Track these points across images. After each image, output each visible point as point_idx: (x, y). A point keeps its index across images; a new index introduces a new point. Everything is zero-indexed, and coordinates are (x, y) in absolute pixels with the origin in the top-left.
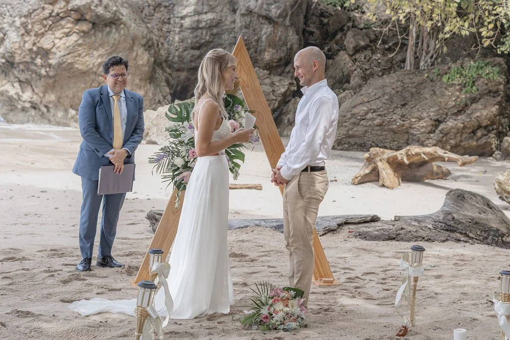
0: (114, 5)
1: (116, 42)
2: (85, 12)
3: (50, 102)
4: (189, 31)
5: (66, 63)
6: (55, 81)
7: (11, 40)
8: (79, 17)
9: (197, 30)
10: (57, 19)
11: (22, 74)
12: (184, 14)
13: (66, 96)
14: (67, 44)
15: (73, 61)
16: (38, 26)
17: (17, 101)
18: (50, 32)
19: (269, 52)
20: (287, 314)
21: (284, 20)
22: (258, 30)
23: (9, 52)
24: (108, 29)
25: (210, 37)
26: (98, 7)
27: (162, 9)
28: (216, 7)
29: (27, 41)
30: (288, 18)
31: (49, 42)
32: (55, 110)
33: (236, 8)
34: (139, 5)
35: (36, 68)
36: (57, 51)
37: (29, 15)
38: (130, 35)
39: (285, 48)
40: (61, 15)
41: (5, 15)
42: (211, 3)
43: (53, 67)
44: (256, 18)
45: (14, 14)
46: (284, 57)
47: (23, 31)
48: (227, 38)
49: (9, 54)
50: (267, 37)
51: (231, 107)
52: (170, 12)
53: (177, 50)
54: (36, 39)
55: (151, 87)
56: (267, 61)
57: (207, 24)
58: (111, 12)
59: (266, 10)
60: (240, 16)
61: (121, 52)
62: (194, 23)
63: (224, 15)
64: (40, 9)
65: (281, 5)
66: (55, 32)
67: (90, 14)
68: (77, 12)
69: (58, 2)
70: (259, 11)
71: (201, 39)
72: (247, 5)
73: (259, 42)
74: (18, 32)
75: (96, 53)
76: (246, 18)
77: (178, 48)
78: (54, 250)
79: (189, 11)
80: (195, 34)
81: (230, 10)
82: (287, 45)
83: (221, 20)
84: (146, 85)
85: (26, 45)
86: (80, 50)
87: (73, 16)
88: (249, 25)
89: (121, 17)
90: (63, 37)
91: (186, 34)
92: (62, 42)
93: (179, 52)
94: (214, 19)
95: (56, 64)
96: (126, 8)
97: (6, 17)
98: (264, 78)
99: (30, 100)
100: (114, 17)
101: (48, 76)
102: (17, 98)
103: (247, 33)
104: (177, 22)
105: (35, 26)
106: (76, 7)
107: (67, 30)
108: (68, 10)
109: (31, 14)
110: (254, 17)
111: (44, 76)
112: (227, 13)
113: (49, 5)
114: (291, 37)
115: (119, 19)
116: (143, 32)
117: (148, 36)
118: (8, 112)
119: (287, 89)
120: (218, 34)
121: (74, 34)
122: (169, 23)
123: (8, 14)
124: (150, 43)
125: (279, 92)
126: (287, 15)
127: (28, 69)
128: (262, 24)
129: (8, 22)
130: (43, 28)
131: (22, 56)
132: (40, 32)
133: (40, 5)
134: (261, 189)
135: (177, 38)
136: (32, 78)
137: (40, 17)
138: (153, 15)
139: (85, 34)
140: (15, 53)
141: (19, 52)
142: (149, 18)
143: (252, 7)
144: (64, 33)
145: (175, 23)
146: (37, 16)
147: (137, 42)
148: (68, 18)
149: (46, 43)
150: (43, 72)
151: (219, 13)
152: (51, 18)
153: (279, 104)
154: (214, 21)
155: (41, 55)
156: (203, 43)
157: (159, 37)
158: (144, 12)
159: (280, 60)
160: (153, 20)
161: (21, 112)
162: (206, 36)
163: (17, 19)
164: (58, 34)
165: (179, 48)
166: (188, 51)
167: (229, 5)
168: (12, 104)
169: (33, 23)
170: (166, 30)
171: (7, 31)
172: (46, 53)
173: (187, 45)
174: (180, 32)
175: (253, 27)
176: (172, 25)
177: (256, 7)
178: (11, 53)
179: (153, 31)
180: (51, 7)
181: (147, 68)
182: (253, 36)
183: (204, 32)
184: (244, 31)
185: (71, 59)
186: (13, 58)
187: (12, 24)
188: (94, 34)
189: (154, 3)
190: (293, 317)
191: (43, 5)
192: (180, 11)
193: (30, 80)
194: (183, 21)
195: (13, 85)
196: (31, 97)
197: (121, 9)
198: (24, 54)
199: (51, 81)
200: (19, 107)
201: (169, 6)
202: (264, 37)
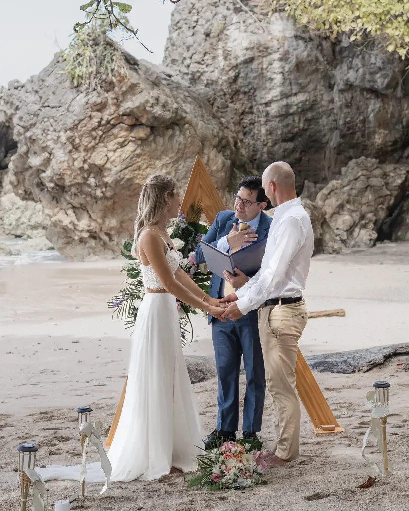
0: (174, 102)
1: (182, 147)
2: (140, 115)
3: (112, 228)
4: (277, 120)
5: (125, 179)
6: (114, 202)
7: (58, 160)
8: (134, 121)
9: (287, 117)
10: (109, 126)
11: (75, 199)
12: (269, 99)
13: (129, 219)
14: (123, 157)
15: (132, 176)
16: (87, 139)
17: (74, 231)
18: (102, 145)
19: (380, 133)
20: (241, 470)
21: (394, 91)
22: (363, 107)
23: (57, 174)
24: (170, 132)
25: (304, 125)
26: (155, 107)
27: (241, 96)
28: (306, 86)
29: (77, 159)
30: (399, 88)
31: (102, 156)
32: (119, 237)
33: (332, 83)
34: (209, 97)
35: (90, 190)
36: (112, 166)
37: (75, 127)
38: (198, 136)
39: (400, 126)
40: (112, 122)
41: (49, 130)
42: (300, 81)
43: (110, 186)
44: (358, 93)
45: (58, 129)
46: (401, 138)
47: (70, 147)
48: (325, 123)
49: (58, 177)
50: (375, 115)
51: (193, 237)
52: (251, 99)
53: (265, 145)
54: (87, 155)
55: (231, 196)
56: (378, 146)
57: (298, 108)
58: (171, 111)
59: (369, 81)
60: (339, 93)
61: (189, 158)
62: (282, 109)
63: (318, 94)
64: (87, 119)
65: (388, 72)
66: (108, 144)
67: (145, 117)
68: (131, 117)
69: (107, 107)
70: (361, 84)
71: (293, 127)
72: (345, 78)
73: (366, 123)
74: (64, 149)
75: (159, 163)
76: (346, 94)
77: (265, 143)
78: (44, 413)
79: (275, 95)
80: (285, 123)
81: (325, 88)
82: (402, 122)
83: (316, 101)
84: (225, 195)
85: (76, 163)
86: (138, 162)
87: (127, 122)
88: (350, 103)
89: (184, 115)
90: (118, 148)
91: (274, 123)
92: (117, 154)
93: (268, 148)
94: (306, 101)
95: (112, 182)
96: (190, 103)
97: (49, 132)
98: (372, 168)
99: (88, 228)
100: (175, 117)
101: (105, 198)
102: (73, 228)
103: (349, 113)
104: (261, 110)
105: (83, 139)
106: (128, 110)
107: (121, 140)
108: (120, 115)
109: (77, 125)
110: (355, 91)
111: (101, 198)
112: (322, 91)
113: (97, 112)
114: (407, 112)
115: (183, 118)
116: (213, 130)
117: (220, 134)
118: (64, 245)
119: (403, 179)
120: (314, 119)
121: (130, 143)
122: (252, 113)
123: (51, 129)
124: (224, 142)
125: (395, 184)
126: (397, 84)
127: (82, 192)
128: (367, 99)
129: (53, 139)
130: (93, 141)
131: (73, 177)
132: (90, 146)
133: (87, 114)
134: (344, 316)
135: (263, 130)
136: (87, 201)
137: (88, 128)
138: (227, 107)
139: (143, 141)
140: (64, 174)
141: (69, 172)
142: (222, 110)
143: (352, 79)
144: (119, 143)
145: (259, 111)
146: (85, 126)
147: (207, 143)
148: (121, 124)
149: (98, 158)
150: (99, 193)
151: (312, 92)
152: (101, 128)
153: (395, 200)
154: (307, 103)
155: (94, 173)
156: (297, 133)
157: (236, 133)
158: (216, 104)
159: (395, 142)
160: (227, 113)
161: (79, 244)
162: (299, 123)
163: (62, 133)
164: (112, 145)
165: (267, 143)
166: (279, 145)
167: (324, 81)
168: (69, 235)
169: (81, 136)
170: (249, 122)
171: (53, 149)
172: (99, 170)
173: (277, 138)
174: (266, 122)
175: (356, 104)
176: (255, 114)
177: (356, 79)
178: (60, 175)
179: (229, 126)
180: (99, 114)
181: (223, 174)
182: (357, 115)
183: (296, 119)
184: (345, 110)
185: (129, 174)
186: (63, 181)
187: (58, 139)
188: (155, 141)
189: (230, 90)
190: (248, 473)
191: (90, 113)
192: (263, 96)
193: (85, 205)
194: (268, 109)
195: (66, 213)
196: (89, 224)
197: (183, 105)
198: (74, 174)
199: (110, 203)
200: (77, 238)
201: (249, 92)
202: (372, 115)
